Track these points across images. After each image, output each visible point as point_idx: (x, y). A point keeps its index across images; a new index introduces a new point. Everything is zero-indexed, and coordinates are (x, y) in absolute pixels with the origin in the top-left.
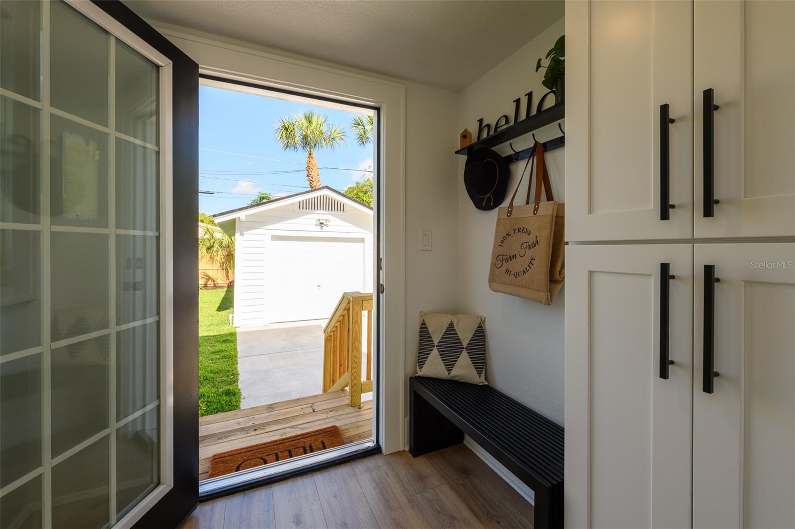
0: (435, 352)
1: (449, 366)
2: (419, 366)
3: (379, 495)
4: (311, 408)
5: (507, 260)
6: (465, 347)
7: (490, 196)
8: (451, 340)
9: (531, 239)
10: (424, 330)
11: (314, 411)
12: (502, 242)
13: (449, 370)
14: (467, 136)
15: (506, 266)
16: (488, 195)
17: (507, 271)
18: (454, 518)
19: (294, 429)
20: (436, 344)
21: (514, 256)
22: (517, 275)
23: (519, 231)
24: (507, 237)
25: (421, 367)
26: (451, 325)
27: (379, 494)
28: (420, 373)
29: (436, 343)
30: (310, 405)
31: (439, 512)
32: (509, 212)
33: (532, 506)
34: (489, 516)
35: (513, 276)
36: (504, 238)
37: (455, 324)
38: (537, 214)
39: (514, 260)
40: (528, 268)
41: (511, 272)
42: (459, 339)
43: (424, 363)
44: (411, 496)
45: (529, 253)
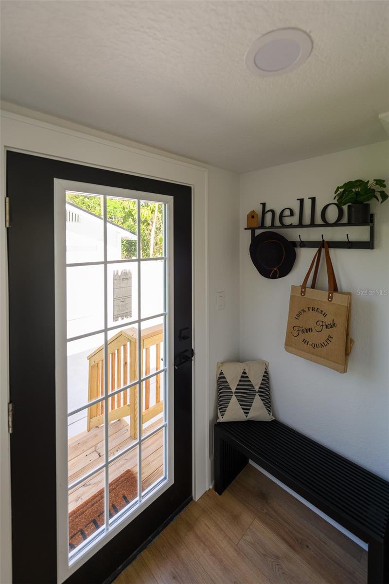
0: (234, 399)
1: (246, 409)
2: (221, 414)
3: (211, 557)
4: (95, 452)
5: (303, 332)
6: (257, 391)
7: (276, 270)
8: (246, 387)
9: (328, 320)
10: (222, 380)
11: (100, 456)
12: (298, 315)
13: (247, 413)
14: (255, 217)
15: (302, 336)
16: (275, 269)
17: (304, 341)
18: (278, 557)
19: (87, 487)
20: (234, 392)
21: (310, 330)
22: (314, 346)
23: (313, 309)
24: (302, 312)
25: (223, 414)
26: (244, 373)
27: (211, 555)
28: (221, 420)
29: (234, 390)
30: (93, 449)
31: (265, 555)
32: (302, 292)
33: (365, 551)
34: (299, 541)
35: (311, 346)
36: (300, 313)
37: (247, 371)
38: (332, 302)
39: (310, 333)
40: (326, 343)
41: (308, 342)
42: (252, 385)
43: (226, 410)
44: (237, 545)
45: (326, 332)
